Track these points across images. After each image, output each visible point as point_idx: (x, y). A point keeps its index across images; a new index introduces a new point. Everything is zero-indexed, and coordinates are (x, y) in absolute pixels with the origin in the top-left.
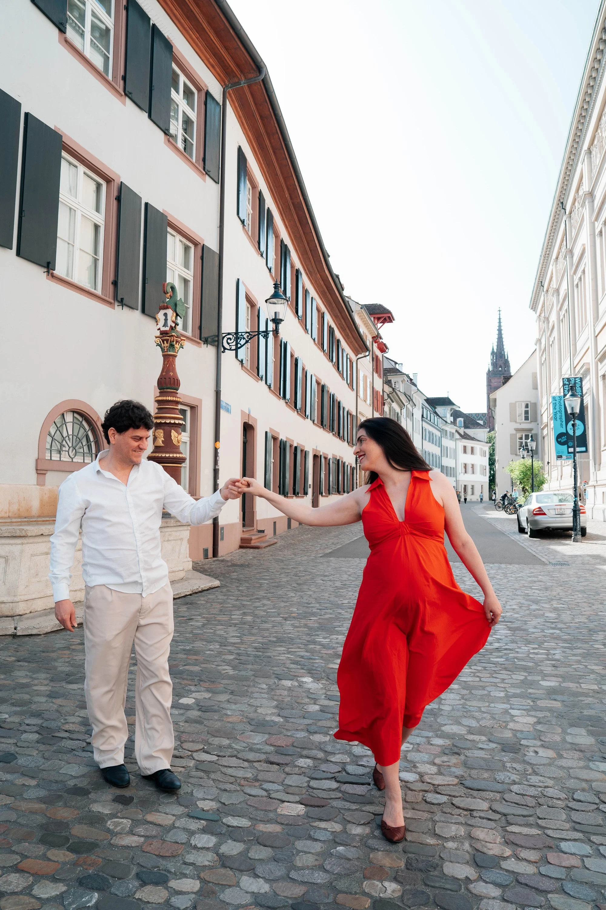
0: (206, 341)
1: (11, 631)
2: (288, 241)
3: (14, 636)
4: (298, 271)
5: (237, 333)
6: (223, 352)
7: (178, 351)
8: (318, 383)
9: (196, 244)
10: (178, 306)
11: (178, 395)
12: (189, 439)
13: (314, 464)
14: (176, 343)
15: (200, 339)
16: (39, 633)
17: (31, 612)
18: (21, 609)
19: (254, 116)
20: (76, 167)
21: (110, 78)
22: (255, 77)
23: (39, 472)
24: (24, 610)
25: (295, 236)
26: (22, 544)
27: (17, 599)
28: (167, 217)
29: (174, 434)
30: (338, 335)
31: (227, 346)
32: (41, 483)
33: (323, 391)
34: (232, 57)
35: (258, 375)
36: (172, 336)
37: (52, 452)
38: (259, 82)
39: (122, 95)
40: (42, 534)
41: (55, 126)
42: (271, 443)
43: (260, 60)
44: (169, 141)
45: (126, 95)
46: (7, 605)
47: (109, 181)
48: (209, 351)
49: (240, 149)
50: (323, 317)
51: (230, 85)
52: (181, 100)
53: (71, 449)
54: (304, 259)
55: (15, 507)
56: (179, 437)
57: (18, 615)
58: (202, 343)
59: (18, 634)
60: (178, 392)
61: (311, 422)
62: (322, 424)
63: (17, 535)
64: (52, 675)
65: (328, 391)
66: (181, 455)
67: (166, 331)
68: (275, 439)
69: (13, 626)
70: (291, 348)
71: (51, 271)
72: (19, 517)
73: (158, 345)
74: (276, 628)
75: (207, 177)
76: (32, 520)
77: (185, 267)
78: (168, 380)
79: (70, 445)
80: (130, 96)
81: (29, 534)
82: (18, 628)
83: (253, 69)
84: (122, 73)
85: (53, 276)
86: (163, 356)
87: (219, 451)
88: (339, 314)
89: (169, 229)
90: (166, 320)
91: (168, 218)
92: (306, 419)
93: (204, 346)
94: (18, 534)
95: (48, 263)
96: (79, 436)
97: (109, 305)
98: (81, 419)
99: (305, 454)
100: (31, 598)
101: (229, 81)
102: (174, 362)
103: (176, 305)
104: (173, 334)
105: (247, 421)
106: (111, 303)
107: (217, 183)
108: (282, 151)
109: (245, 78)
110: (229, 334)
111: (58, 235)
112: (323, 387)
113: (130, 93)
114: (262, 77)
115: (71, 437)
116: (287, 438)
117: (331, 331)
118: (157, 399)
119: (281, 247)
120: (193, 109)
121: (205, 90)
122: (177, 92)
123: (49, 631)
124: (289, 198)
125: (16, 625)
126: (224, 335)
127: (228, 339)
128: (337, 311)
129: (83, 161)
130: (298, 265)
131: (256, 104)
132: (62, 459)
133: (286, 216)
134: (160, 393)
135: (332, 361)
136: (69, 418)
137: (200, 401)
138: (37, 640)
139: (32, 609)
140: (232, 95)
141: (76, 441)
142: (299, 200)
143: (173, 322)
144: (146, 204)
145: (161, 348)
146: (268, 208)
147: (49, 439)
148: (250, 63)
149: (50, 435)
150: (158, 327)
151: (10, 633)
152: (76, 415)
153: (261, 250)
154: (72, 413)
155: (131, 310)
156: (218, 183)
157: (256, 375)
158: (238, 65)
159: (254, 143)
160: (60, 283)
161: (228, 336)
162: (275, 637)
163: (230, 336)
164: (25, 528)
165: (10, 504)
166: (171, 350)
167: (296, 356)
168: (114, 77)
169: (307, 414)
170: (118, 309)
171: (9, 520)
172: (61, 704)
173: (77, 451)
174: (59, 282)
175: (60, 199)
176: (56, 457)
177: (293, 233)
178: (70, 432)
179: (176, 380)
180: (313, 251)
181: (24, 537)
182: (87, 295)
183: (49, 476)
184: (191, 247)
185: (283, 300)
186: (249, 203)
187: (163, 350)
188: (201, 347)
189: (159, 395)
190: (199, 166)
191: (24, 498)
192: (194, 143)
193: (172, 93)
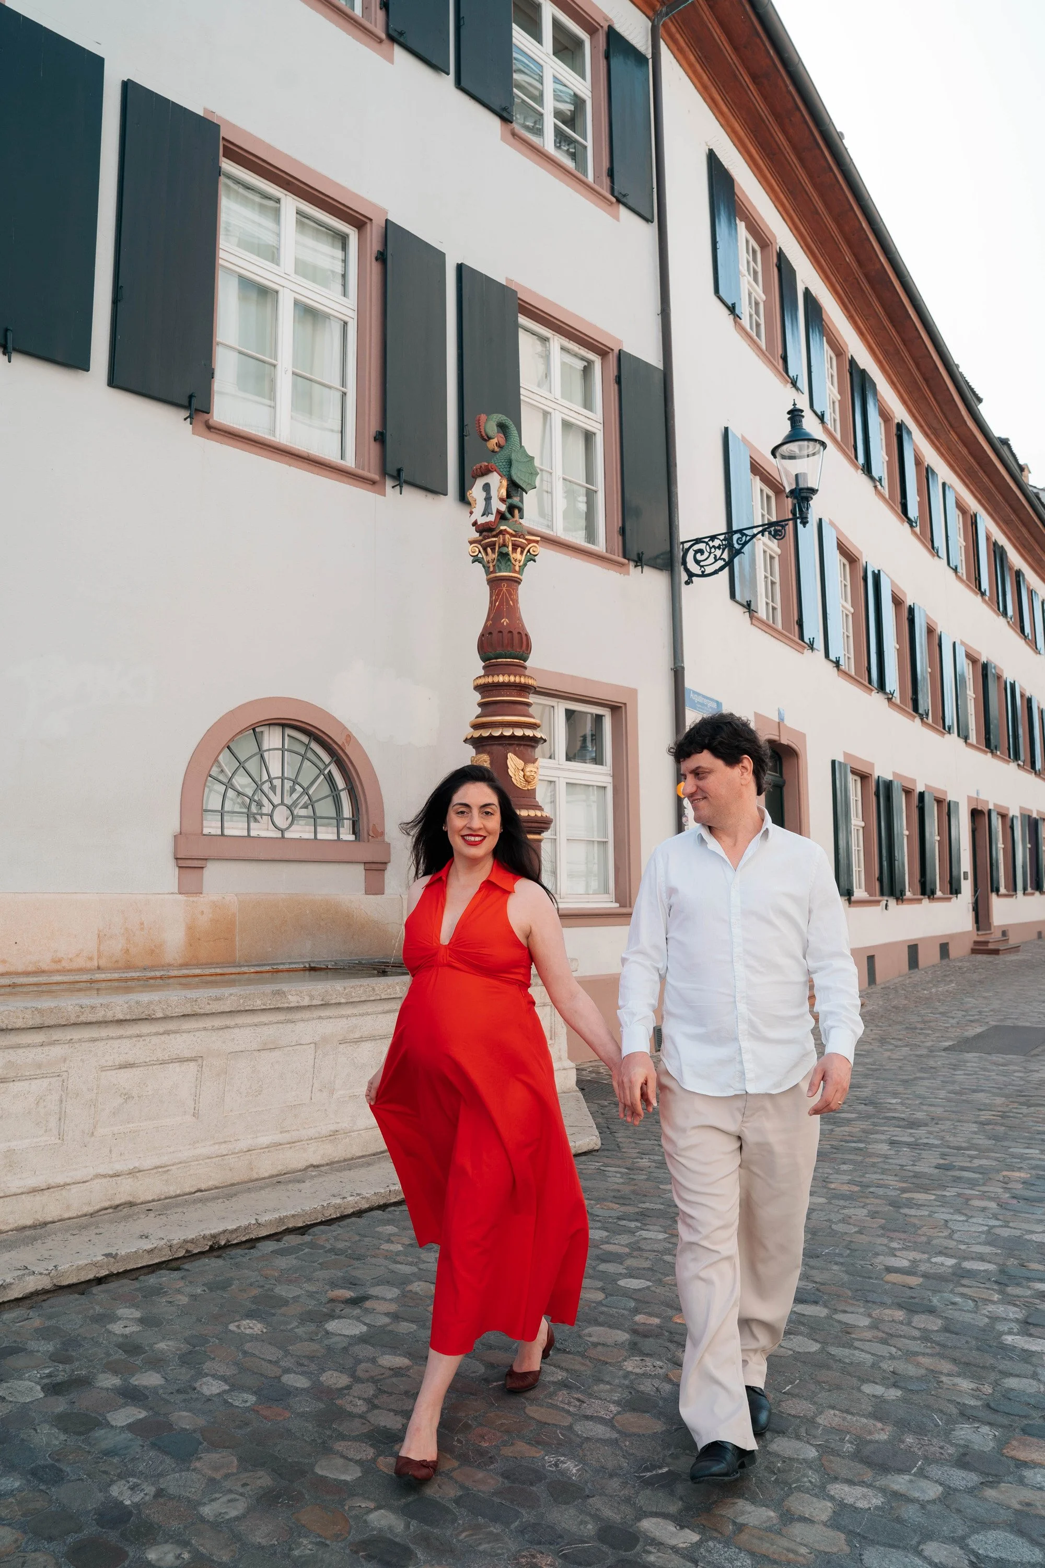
0: (639, 561)
2: (866, 361)
4: (900, 426)
6: (687, 583)
7: (522, 568)
8: (970, 657)
9: (603, 352)
10: (514, 464)
11: (528, 672)
12: (610, 779)
13: (974, 832)
14: (514, 550)
15: (624, 557)
19: (735, 75)
20: (278, 201)
21: (358, 11)
23: (184, 863)
25: (886, 353)
28: (515, 292)
29: (513, 762)
30: (1015, 559)
31: (695, 569)
32: (189, 889)
33: (985, 676)
35: (802, 637)
36: (501, 532)
37: (226, 818)
39: (381, 41)
41: (203, 108)
42: (854, 787)
44: (514, 134)
45: (392, 39)
47: (359, 222)
48: (650, 581)
49: (712, 159)
50: (974, 524)
51: (664, 9)
52: (547, 55)
53: (279, 810)
54: (915, 402)
55: (116, 947)
56: (528, 769)
58: (632, 564)
60: (527, 664)
61: (961, 742)
62: (989, 744)
65: (999, 677)
66: (539, 814)
67: (487, 523)
68: (864, 777)
70: (893, 583)
71: (202, 415)
72: (129, 967)
73: (476, 560)
75: (623, 210)
76: (152, 974)
77: (579, 404)
79: (277, 800)
80: (402, 39)
86: (491, 582)
88: (1013, 517)
89: (523, 320)
90: (488, 499)
91: (519, 296)
92: (947, 736)
93: (634, 572)
95: (193, 399)
96: (305, 780)
97: (370, 487)
98: (305, 739)
99: (947, 809)
102: (515, 593)
103: (510, 463)
104: (502, 528)
105: (776, 738)
106: (374, 483)
107: (648, 220)
108: (817, 151)
110: (698, 541)
111: (217, 338)
112: (985, 667)
113: (401, 34)
115: (277, 783)
116: (894, 774)
117: (998, 553)
118: (479, 682)
119: (851, 374)
120: (584, 77)
121: (606, 28)
122: (537, 35)
124: (854, 265)
126: (687, 545)
127: (696, 552)
128: (1008, 509)
129: (292, 184)
130: (900, 413)
131: (736, 49)
133: (856, 310)
135: (1005, 614)
136: (273, 739)
137: (633, 692)
140: (678, 36)
141: (293, 790)
142: (878, 266)
143: (502, 500)
144: (460, 268)
145: (484, 566)
146: (807, 289)
149: (217, 778)
150: (474, 519)
152: (288, 731)
153: (791, 374)
154: (281, 729)
156: (652, 221)
157: (795, 637)
159: (749, 145)
160: (232, 441)
161: (696, 547)
163: (701, 546)
165: (100, 938)
166: (503, 566)
167: (909, 602)
168: (365, 8)
169: (948, 722)
170: (392, 494)
171: (85, 977)
173: (297, 813)
174: (226, 439)
176: (236, 828)
177: (878, 344)
178: (275, 771)
180: (931, 378)
182: (306, 466)
183: (214, 873)
184: (593, 362)
185: (811, 443)
186: (756, 280)
187: (488, 572)
188: (628, 574)
189: (482, 673)
190: (602, 187)
191: (142, 924)
192: (589, 144)
193: (514, 33)
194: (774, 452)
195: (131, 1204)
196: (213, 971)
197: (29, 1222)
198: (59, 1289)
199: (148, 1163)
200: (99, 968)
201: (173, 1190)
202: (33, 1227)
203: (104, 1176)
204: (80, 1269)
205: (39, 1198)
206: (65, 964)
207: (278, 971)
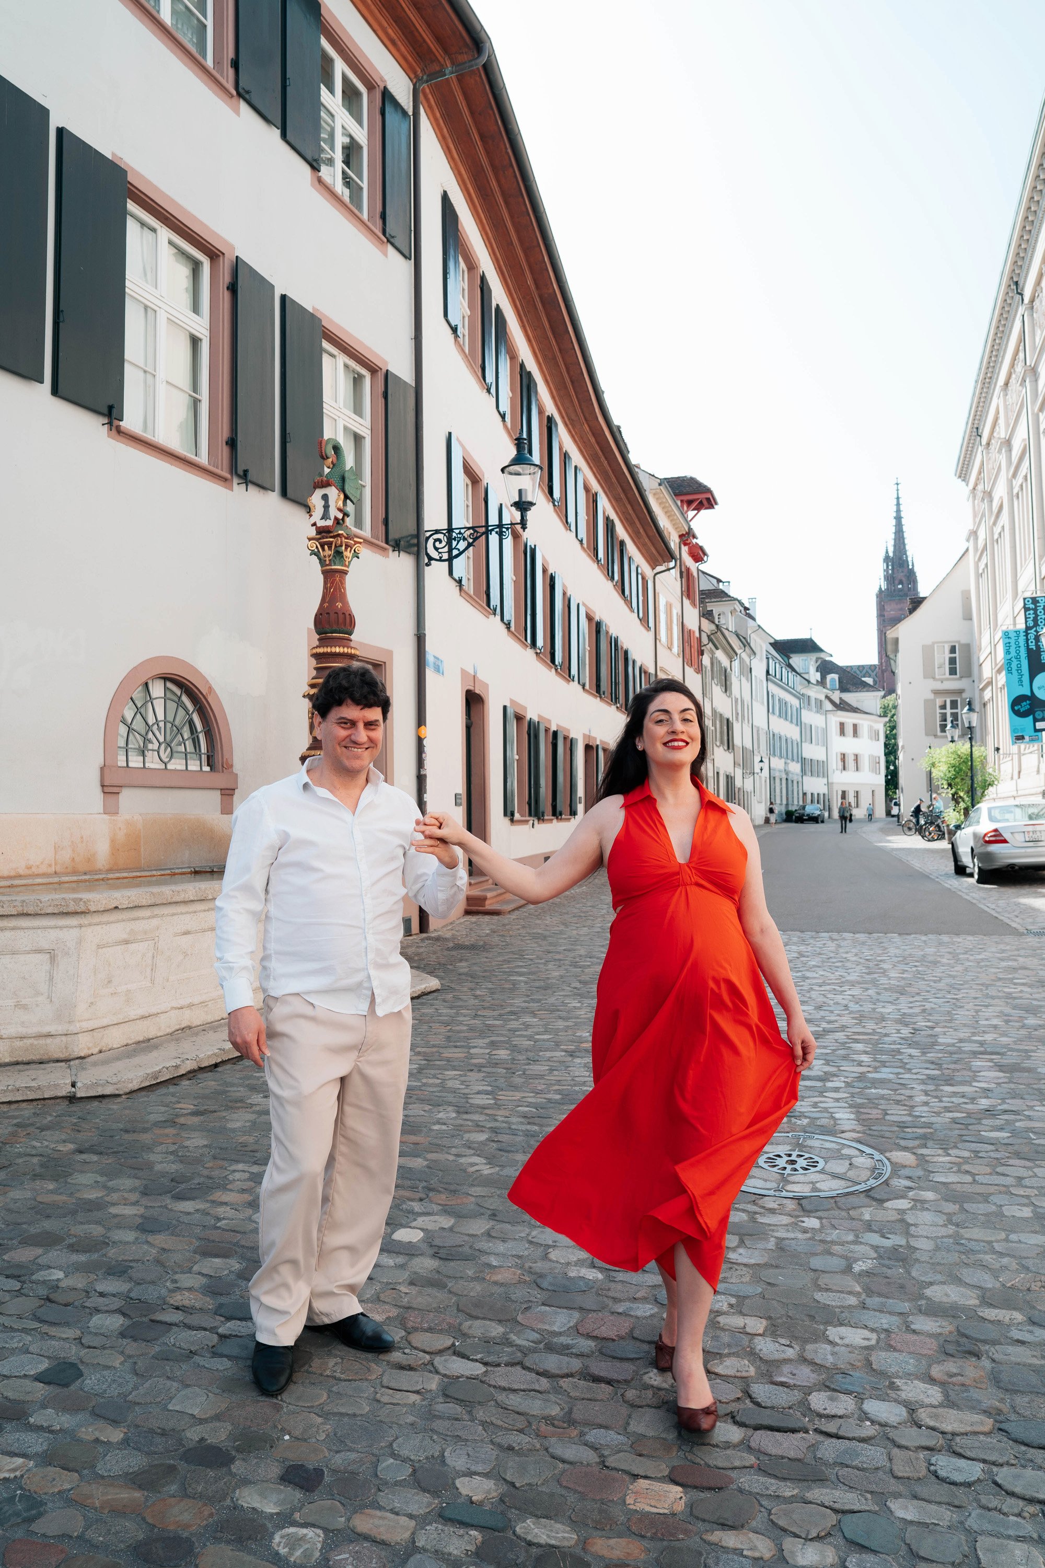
0: (397, 546)
1: (66, 1090)
2: (532, 366)
3: (72, 1099)
4: (550, 419)
5: (450, 530)
6: (428, 565)
7: (349, 562)
8: (590, 618)
9: (373, 370)
10: (347, 481)
11: (352, 644)
13: (586, 761)
14: (346, 549)
15: (387, 543)
16: (117, 1092)
17: (100, 1052)
18: (82, 1045)
19: (469, 134)
20: (154, 230)
21: (209, 62)
22: (471, 61)
23: (107, 790)
24: (89, 1049)
25: (545, 357)
26: (81, 926)
27: (73, 1028)
28: (320, 320)
30: (621, 532)
31: (434, 554)
32: (110, 810)
33: (598, 632)
34: (429, 25)
35: (488, 604)
36: (339, 535)
37: (129, 754)
38: (478, 69)
39: (232, 96)
40: (116, 908)
41: (113, 154)
42: (513, 726)
43: (479, 28)
44: (319, 181)
45: (240, 95)
46: (58, 1040)
47: (214, 255)
48: (403, 563)
49: (445, 198)
50: (595, 501)
51: (425, 77)
52: (338, 106)
53: (163, 747)
54: (560, 397)
55: (66, 856)
57: (77, 1058)
58: (391, 549)
59: (79, 1095)
60: (352, 637)
61: (580, 688)
62: (598, 690)
63: (70, 910)
64: (144, 1182)
65: (607, 633)
67: (327, 527)
68: (519, 718)
69: (69, 1081)
70: (543, 558)
71: (116, 423)
72: (75, 872)
73: (313, 553)
74: (556, 1073)
75: (390, 248)
76: (94, 877)
77: (355, 413)
78: (333, 616)
79: (162, 740)
80: (247, 96)
81: (93, 909)
82: (79, 1085)
83: (466, 45)
84: (231, 54)
85: (119, 431)
86: (324, 572)
87: (425, 742)
88: (622, 496)
89: (325, 345)
90: (326, 507)
91: (324, 323)
92: (571, 683)
93: (393, 555)
94: (72, 908)
95: (111, 408)
96: (177, 722)
97: (223, 483)
98: (178, 691)
99: (571, 744)
100: (100, 1025)
101: (423, 70)
102: (342, 582)
103: (343, 479)
104: (340, 532)
105: (472, 688)
106: (226, 480)
107: (407, 257)
108: (521, 199)
109: (453, 64)
110: (437, 532)
111: (126, 357)
112: (598, 625)
113: (248, 92)
114: (483, 59)
116: (539, 716)
117: (610, 527)
118: (315, 651)
119: (521, 376)
120: (360, 122)
121: (382, 87)
122: (331, 90)
123: (136, 1088)
124: (533, 287)
125: (74, 1079)
126: (428, 534)
127: (436, 540)
128: (619, 489)
129: (167, 218)
130: (550, 408)
131: (472, 113)
132: (147, 765)
133: (528, 321)
134: (319, 640)
135: (612, 578)
136: (157, 689)
137: (390, 653)
138: (114, 1106)
139: (103, 1045)
140: (430, 96)
141: (172, 731)
142: (551, 291)
143: (340, 510)
144: (284, 298)
145: (320, 559)
146: (498, 305)
147: (123, 730)
148: (461, 34)
149: (124, 721)
150: (312, 520)
151: (63, 1093)
152: (169, 685)
153: (487, 381)
154: (162, 682)
155: (262, 491)
156: (410, 259)
157: (485, 605)
158: (439, 39)
159: (469, 186)
160: (133, 444)
161: (436, 536)
162: (558, 1092)
163: (440, 536)
164: (85, 896)
165: (57, 848)
166: (337, 561)
167: (551, 571)
168: (217, 62)
169: (572, 672)
170: (239, 489)
171: (56, 880)
172: (165, 1246)
173: (174, 750)
174: (130, 443)
175: (127, 290)
176: (136, 761)
177: (540, 350)
178: (161, 716)
179: (348, 616)
180: (577, 381)
181: (82, 913)
182: (182, 465)
183: (126, 796)
184: (364, 376)
185: (532, 467)
186: (463, 297)
187: (322, 562)
188: (388, 556)
189: (317, 643)
190: (375, 226)
191: (82, 838)
192: (365, 185)
193: (322, 93)
194: (503, 470)
195: (190, 1028)
196: (135, 874)
197: (141, 1039)
198: (201, 1069)
199: (196, 1000)
200: (56, 873)
201: (210, 1018)
202: (143, 1042)
203: (176, 1008)
204: (209, 1057)
205: (146, 1022)
206: (35, 870)
207: (175, 874)
